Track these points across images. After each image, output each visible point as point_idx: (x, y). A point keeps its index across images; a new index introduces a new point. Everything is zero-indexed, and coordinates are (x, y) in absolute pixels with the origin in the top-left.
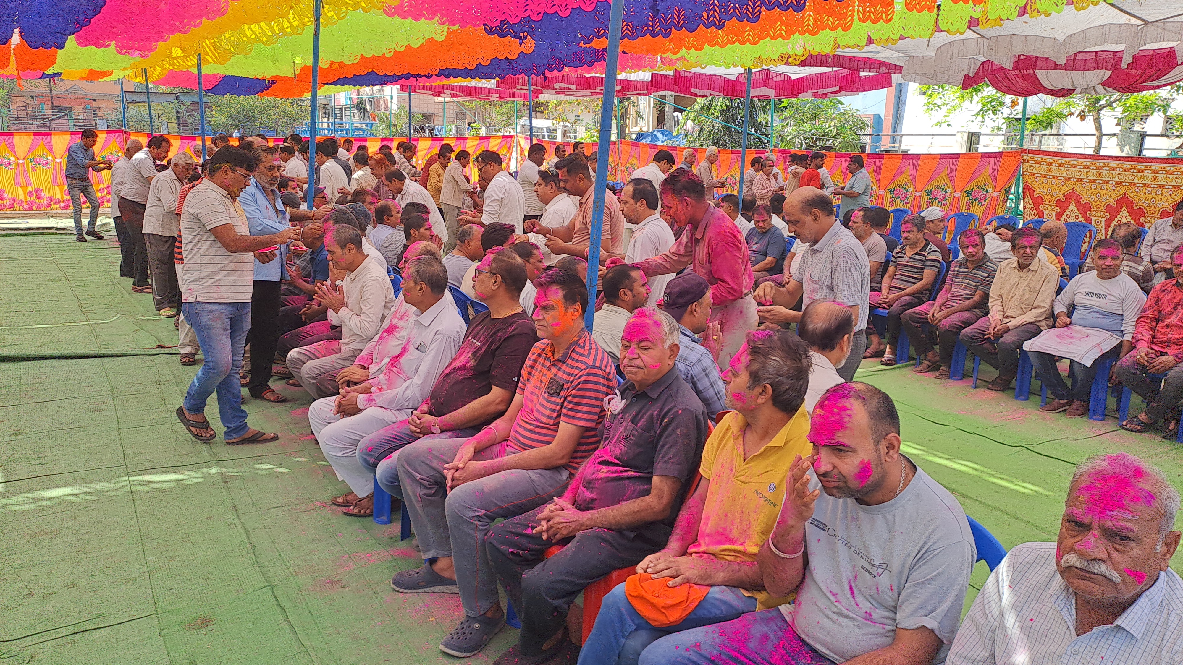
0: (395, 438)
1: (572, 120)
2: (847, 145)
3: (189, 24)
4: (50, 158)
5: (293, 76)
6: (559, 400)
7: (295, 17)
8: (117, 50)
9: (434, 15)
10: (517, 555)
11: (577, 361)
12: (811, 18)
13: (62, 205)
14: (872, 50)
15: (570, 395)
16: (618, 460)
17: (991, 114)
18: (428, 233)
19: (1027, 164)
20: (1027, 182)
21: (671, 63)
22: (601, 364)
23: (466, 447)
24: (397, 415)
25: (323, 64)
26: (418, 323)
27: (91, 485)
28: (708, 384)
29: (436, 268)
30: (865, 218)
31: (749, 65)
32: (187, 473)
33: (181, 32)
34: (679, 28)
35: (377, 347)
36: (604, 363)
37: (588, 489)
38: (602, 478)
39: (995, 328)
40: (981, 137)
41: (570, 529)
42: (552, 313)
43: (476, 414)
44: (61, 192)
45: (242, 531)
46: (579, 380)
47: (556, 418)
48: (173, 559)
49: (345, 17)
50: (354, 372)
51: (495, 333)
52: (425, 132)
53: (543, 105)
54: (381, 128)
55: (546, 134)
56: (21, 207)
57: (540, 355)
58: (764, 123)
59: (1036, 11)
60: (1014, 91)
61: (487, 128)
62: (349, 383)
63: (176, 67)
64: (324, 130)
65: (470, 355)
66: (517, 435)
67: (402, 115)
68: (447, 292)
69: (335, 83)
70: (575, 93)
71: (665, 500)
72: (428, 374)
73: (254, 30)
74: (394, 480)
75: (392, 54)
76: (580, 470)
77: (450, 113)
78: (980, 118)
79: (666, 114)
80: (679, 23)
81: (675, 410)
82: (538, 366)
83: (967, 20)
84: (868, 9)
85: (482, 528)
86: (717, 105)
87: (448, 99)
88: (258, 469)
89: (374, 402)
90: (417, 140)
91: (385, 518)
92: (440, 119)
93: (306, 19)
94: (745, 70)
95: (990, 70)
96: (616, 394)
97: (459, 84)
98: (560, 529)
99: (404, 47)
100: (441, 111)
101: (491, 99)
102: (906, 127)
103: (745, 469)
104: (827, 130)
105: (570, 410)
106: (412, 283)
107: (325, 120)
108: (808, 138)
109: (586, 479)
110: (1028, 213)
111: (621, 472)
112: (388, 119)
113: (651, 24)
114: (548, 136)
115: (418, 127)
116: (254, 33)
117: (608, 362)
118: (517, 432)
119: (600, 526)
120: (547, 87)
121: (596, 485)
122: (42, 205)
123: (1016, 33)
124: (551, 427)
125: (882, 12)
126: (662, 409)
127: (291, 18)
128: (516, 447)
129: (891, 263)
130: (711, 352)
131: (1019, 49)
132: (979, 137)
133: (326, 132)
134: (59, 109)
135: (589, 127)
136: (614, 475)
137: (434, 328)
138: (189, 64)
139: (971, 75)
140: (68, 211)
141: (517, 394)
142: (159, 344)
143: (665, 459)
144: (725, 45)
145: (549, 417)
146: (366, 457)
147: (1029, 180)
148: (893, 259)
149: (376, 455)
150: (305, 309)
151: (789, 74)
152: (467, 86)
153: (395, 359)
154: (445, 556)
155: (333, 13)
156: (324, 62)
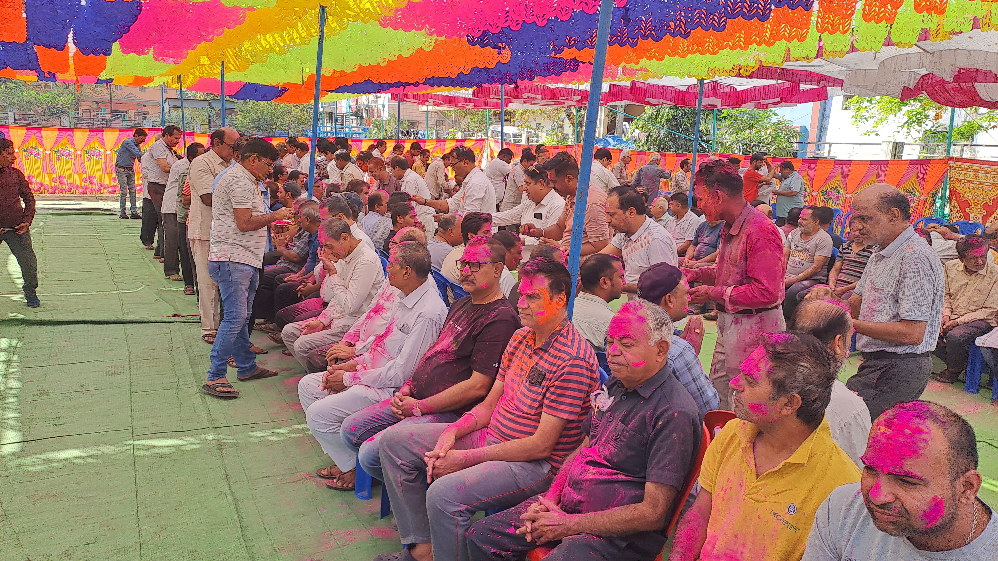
0: (377, 418)
1: (534, 127)
2: (781, 151)
3: (213, 33)
4: (102, 150)
5: (301, 83)
6: (542, 390)
7: (303, 29)
8: (154, 57)
9: (424, 26)
10: (499, 556)
11: (559, 351)
12: (768, 30)
13: (110, 190)
14: (817, 64)
15: (553, 386)
16: (607, 461)
17: (917, 126)
18: (412, 220)
19: (954, 171)
20: (954, 187)
21: (632, 73)
22: (585, 355)
23: (447, 434)
24: (380, 394)
25: (326, 71)
26: (402, 306)
27: (99, 448)
28: (691, 379)
29: (421, 253)
30: (814, 216)
31: (703, 76)
32: (187, 439)
33: (206, 40)
34: (645, 37)
35: (364, 326)
36: (588, 355)
37: (574, 489)
38: (590, 480)
39: (944, 325)
40: (905, 146)
41: (557, 533)
42: (537, 302)
43: (457, 398)
44: (110, 179)
45: (231, 501)
46: (563, 371)
47: (537, 408)
48: (164, 528)
49: (346, 28)
50: (341, 349)
51: (477, 318)
52: (410, 136)
53: (510, 114)
54: (374, 132)
55: (512, 139)
56: (77, 191)
57: (520, 342)
58: (705, 131)
59: (987, 25)
60: (952, 102)
61: (463, 133)
62: (337, 360)
63: (205, 75)
64: (327, 133)
65: (451, 339)
66: (498, 424)
67: (392, 121)
68: (430, 276)
69: (336, 91)
70: (540, 102)
71: (660, 510)
72: (410, 355)
73: (268, 40)
74: (375, 462)
75: (386, 63)
76: (564, 466)
77: (431, 121)
78: (905, 129)
79: (617, 122)
80: (645, 33)
81: (670, 412)
82: (519, 353)
83: (918, 33)
84: (827, 20)
85: (463, 523)
86: (663, 115)
87: (431, 108)
88: (251, 437)
89: (358, 380)
90: (404, 141)
91: (366, 493)
92: (423, 126)
93: (313, 30)
94: (698, 80)
95: (930, 83)
96: (603, 389)
97: (441, 93)
98: (546, 532)
99: (396, 57)
100: (424, 119)
101: (468, 107)
102: (830, 137)
103: (758, 486)
104: (762, 138)
105: (553, 401)
106: (398, 267)
107: (329, 125)
108: (746, 145)
109: (573, 478)
110: (955, 215)
111: (611, 474)
112: (380, 124)
113: (619, 34)
114: (514, 140)
115: (405, 132)
116: (269, 43)
117: (591, 353)
118: (499, 421)
119: (589, 532)
120: (517, 97)
121: (584, 487)
122: (94, 190)
123: (960, 48)
124: (533, 417)
125: (839, 23)
126: (655, 410)
127: (300, 30)
128: (497, 436)
129: (837, 258)
130: (693, 346)
131: (963, 63)
132: (903, 147)
133: (329, 134)
134: (115, 113)
135: (550, 133)
136: (604, 477)
137: (418, 310)
138: (216, 72)
139: (911, 87)
140: (115, 195)
141: (497, 380)
142: (175, 313)
143: (661, 465)
144: (686, 55)
145: (530, 407)
146: (349, 436)
147: (955, 185)
148: (839, 254)
149: (359, 434)
150: (302, 286)
151: (735, 86)
152: (447, 96)
153: (380, 338)
154: (424, 542)
155: (336, 24)
156: (327, 70)
